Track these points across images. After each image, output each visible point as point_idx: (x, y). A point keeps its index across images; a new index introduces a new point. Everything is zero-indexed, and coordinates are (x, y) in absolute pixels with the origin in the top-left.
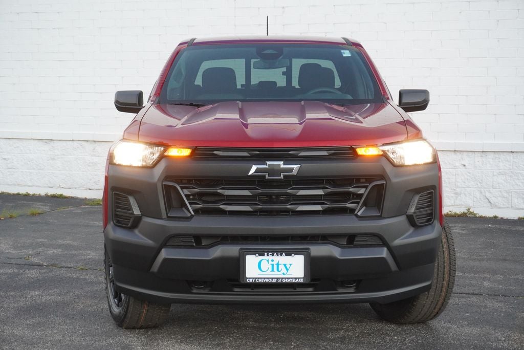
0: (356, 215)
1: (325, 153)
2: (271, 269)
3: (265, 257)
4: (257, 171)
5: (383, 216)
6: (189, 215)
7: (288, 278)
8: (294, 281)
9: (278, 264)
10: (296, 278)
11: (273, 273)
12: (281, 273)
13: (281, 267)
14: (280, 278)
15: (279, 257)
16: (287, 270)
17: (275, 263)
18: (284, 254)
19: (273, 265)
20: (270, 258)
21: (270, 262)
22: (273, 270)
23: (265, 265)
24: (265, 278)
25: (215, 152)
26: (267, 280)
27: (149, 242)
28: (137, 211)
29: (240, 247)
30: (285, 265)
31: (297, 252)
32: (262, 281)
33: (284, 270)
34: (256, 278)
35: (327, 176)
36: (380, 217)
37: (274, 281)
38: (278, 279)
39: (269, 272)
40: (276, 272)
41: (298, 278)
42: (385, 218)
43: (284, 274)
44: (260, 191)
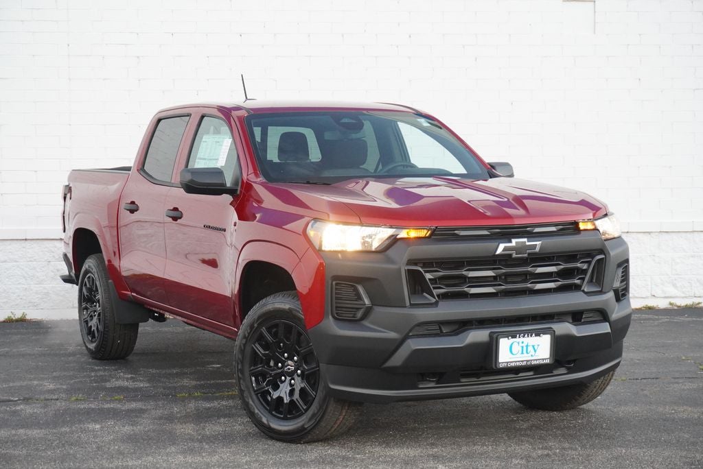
0: (583, 291)
1: (553, 229)
2: (520, 352)
3: (517, 340)
4: (505, 249)
5: (604, 290)
6: (434, 300)
7: (536, 360)
8: (542, 362)
9: (527, 346)
10: (543, 359)
11: (523, 355)
12: (529, 355)
13: (530, 349)
14: (529, 361)
15: (530, 338)
16: (535, 351)
17: (525, 344)
18: (534, 335)
19: (523, 347)
20: (522, 339)
21: (521, 344)
22: (522, 353)
23: (516, 348)
24: (516, 362)
25: (456, 232)
26: (518, 364)
27: (392, 335)
28: (367, 302)
29: (489, 331)
30: (533, 346)
31: (545, 331)
32: (513, 364)
33: (532, 352)
34: (507, 363)
35: (558, 253)
36: (601, 292)
37: (524, 363)
38: (527, 361)
39: (519, 355)
40: (525, 354)
41: (545, 359)
42: (605, 293)
43: (532, 356)
44: (504, 271)
